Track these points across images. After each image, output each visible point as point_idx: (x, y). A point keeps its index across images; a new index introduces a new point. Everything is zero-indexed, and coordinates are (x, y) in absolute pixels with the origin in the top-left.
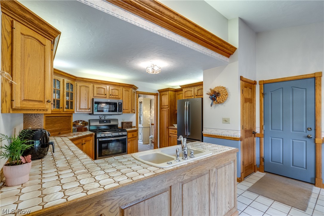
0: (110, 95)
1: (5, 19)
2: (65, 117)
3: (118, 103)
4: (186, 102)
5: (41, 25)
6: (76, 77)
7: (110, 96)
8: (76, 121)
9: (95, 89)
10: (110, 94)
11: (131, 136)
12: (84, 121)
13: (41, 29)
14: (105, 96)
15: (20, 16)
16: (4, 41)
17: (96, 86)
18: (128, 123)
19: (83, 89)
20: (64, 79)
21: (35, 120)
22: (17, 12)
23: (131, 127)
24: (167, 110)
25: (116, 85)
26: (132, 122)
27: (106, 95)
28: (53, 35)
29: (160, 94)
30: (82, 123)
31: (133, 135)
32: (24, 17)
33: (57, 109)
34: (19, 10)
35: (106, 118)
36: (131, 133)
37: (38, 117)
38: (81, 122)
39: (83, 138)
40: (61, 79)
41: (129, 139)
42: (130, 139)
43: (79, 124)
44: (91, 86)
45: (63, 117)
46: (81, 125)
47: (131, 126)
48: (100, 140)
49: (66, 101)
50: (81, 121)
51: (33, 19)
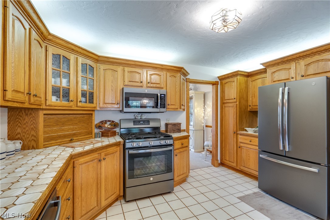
0: (148, 83)
2: (82, 115)
3: (159, 95)
6: (99, 56)
7: (149, 85)
8: (103, 121)
9: (126, 73)
10: (149, 81)
11: (180, 146)
12: (113, 122)
14: (141, 84)
17: (127, 69)
18: (175, 125)
19: (109, 73)
21: (27, 120)
23: (179, 131)
25: (156, 68)
26: (180, 124)
27: (141, 82)
29: (221, 83)
30: (110, 124)
31: (182, 144)
33: (65, 103)
35: (144, 118)
36: (179, 141)
37: (31, 114)
38: (109, 123)
40: (72, 56)
41: (175, 150)
42: (177, 151)
43: (106, 125)
44: (120, 69)
46: (109, 126)
47: (178, 130)
48: (131, 152)
49: (82, 91)
50: (109, 121)
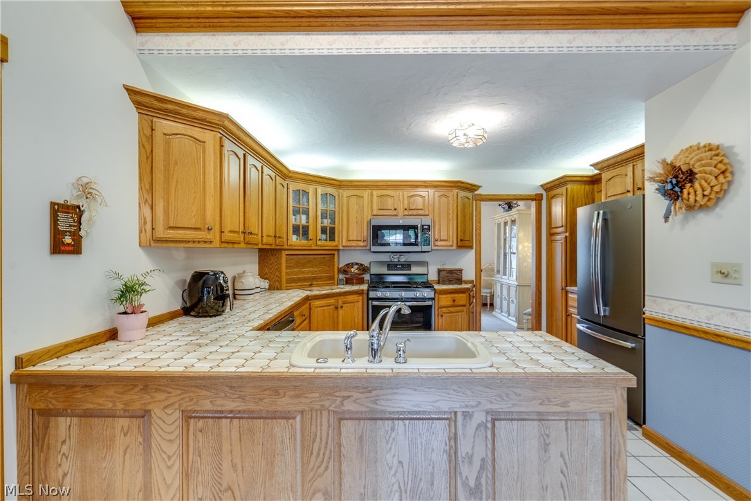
0: (406, 209)
1: (144, 121)
2: (323, 256)
3: (419, 226)
4: (596, 212)
5: (193, 113)
6: (341, 181)
7: (406, 212)
8: (349, 264)
9: (375, 198)
10: (406, 207)
11: (450, 303)
12: (362, 265)
13: (195, 119)
14: (395, 212)
15: (160, 110)
16: (142, 150)
17: (375, 193)
18: (451, 271)
19: (353, 200)
20: (316, 187)
21: (272, 261)
22: (153, 106)
23: (459, 281)
24: (564, 239)
26: (461, 270)
27: (395, 209)
28: (217, 122)
29: (547, 196)
30: (358, 269)
31: (454, 301)
32: (166, 110)
33: (304, 242)
34: (156, 103)
35: (402, 260)
36: (448, 296)
37: (276, 255)
38: (356, 267)
39: (340, 295)
40: (311, 189)
41: (441, 308)
42: (444, 310)
43: (353, 270)
44: (366, 193)
45: (318, 256)
46: (356, 271)
47: (458, 279)
48: (375, 303)
49: (322, 227)
50: (357, 264)
51: (178, 108)
